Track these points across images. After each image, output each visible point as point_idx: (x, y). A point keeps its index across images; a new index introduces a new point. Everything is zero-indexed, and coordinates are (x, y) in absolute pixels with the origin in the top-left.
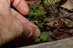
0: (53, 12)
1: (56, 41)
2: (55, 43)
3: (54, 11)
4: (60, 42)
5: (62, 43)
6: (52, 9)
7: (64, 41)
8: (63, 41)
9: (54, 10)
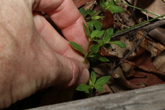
0: (123, 26)
1: (132, 91)
2: (128, 95)
3: (125, 24)
4: (139, 94)
5: (145, 95)
6: (121, 20)
7: (150, 92)
8: (146, 90)
9: (125, 21)
